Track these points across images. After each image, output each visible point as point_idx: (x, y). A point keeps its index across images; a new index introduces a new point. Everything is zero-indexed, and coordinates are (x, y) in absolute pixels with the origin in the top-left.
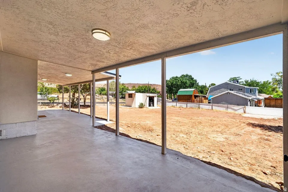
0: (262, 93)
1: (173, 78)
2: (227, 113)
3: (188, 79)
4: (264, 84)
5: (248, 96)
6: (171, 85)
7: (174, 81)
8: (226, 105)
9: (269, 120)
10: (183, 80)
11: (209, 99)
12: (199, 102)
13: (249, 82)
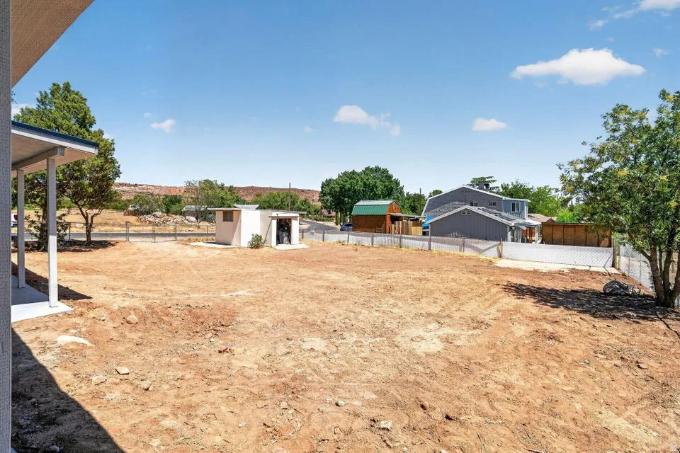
0: (534, 213)
1: (345, 174)
2: (462, 257)
3: (380, 177)
4: (539, 192)
5: (508, 219)
6: (341, 191)
7: (347, 182)
8: (460, 240)
9: (550, 275)
10: (368, 180)
11: (424, 225)
12: (403, 233)
13: (510, 187)
